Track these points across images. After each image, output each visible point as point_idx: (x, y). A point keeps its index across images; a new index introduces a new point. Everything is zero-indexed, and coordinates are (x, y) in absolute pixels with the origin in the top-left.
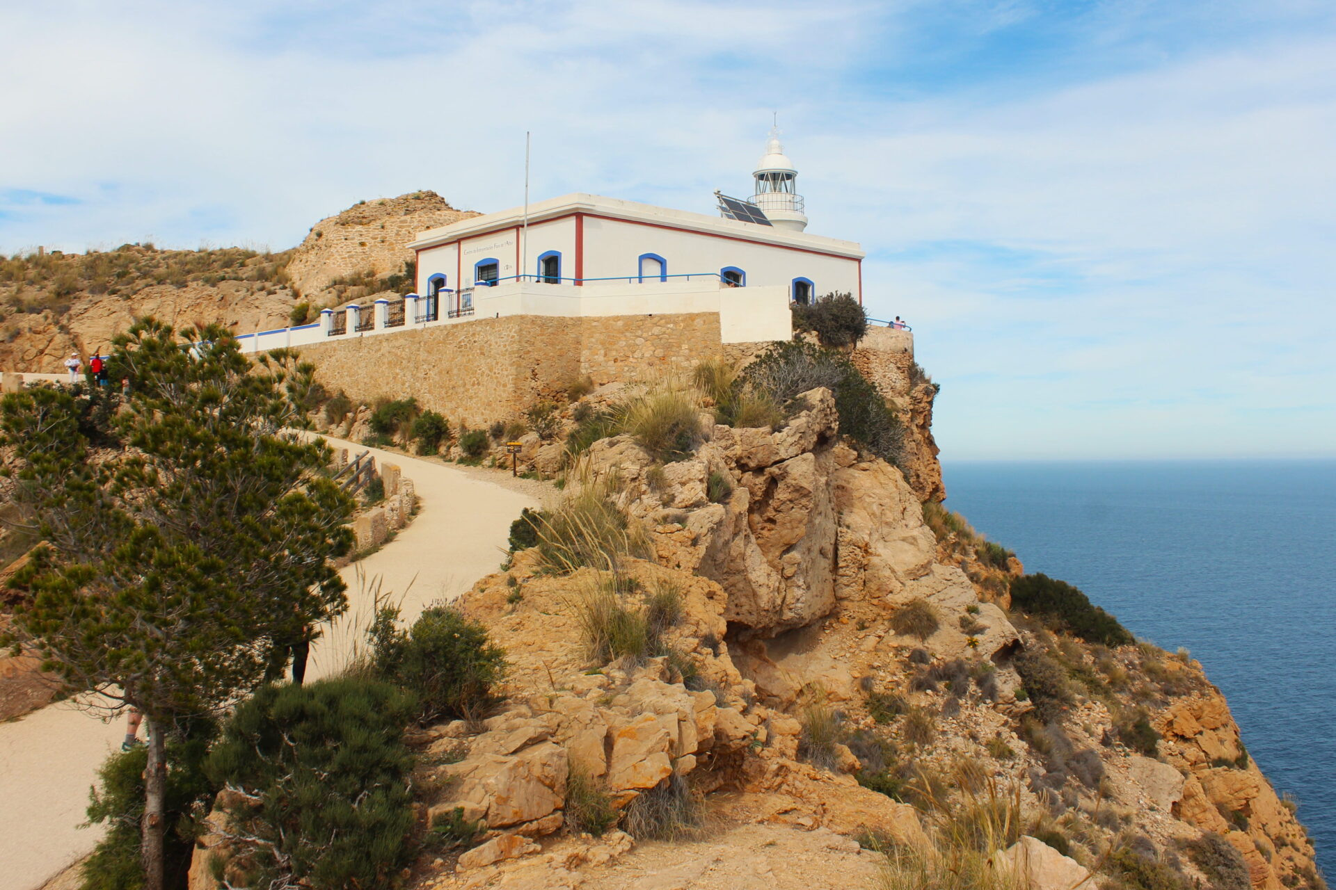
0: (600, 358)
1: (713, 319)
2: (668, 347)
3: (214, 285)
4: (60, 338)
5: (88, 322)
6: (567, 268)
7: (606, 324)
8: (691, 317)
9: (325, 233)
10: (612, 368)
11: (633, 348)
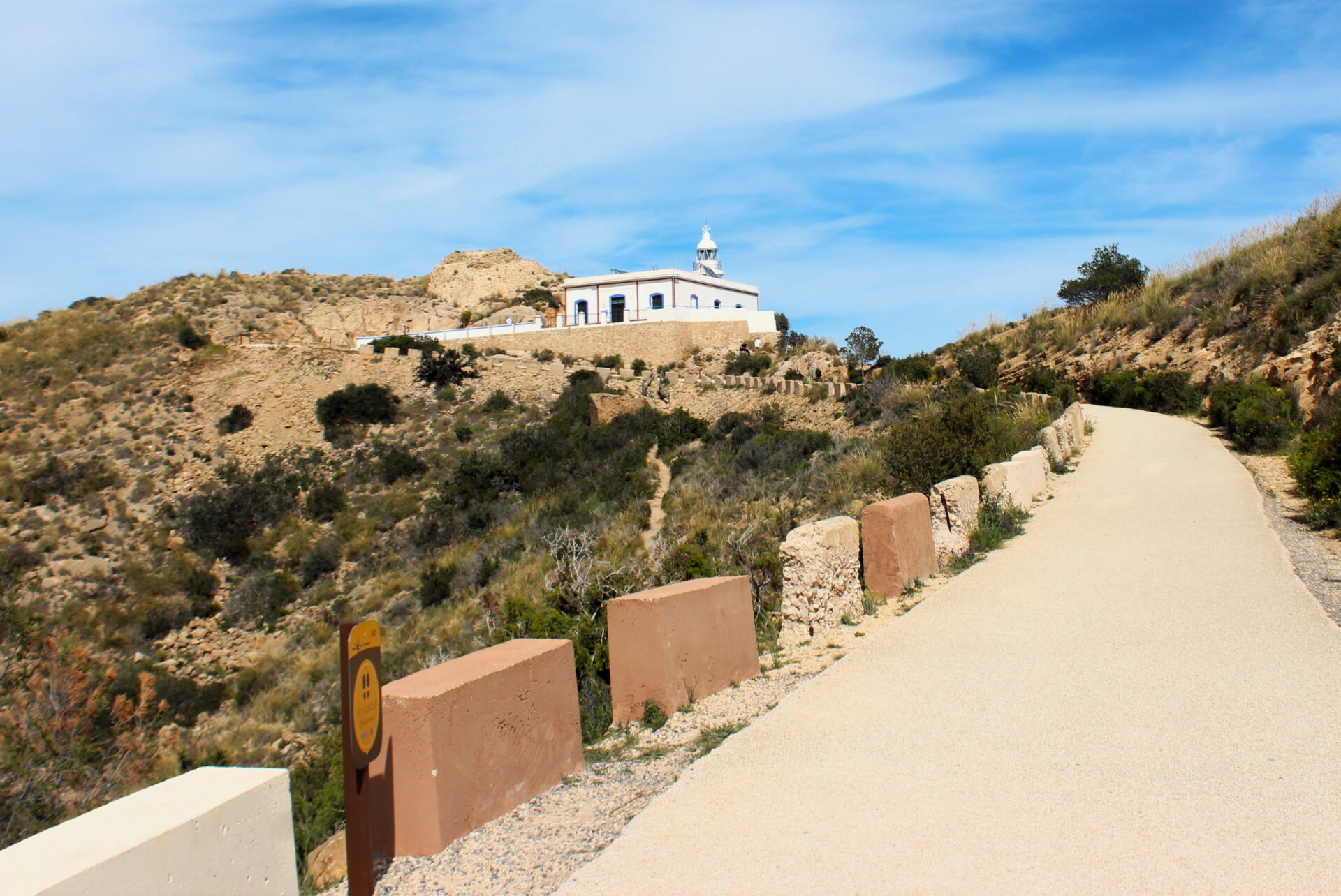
0: (700, 338)
1: (745, 323)
2: (728, 334)
3: (386, 298)
4: (301, 327)
5: (315, 319)
6: (667, 301)
7: (701, 324)
8: (736, 323)
9: (459, 271)
10: (706, 342)
11: (714, 334)
